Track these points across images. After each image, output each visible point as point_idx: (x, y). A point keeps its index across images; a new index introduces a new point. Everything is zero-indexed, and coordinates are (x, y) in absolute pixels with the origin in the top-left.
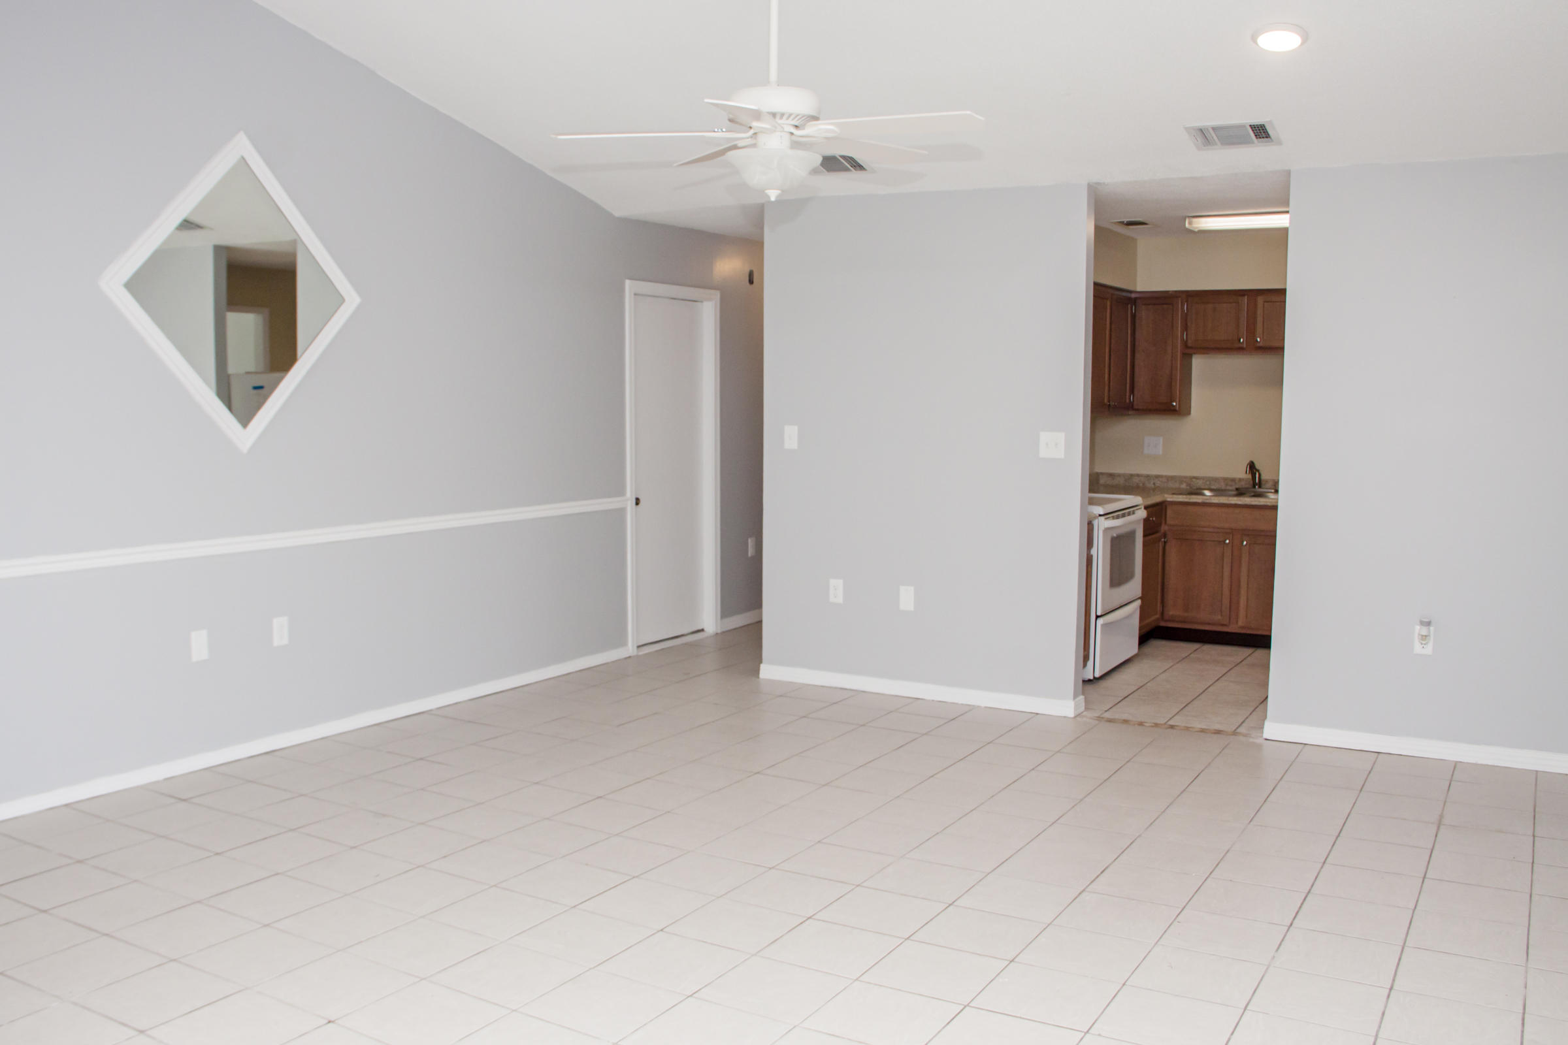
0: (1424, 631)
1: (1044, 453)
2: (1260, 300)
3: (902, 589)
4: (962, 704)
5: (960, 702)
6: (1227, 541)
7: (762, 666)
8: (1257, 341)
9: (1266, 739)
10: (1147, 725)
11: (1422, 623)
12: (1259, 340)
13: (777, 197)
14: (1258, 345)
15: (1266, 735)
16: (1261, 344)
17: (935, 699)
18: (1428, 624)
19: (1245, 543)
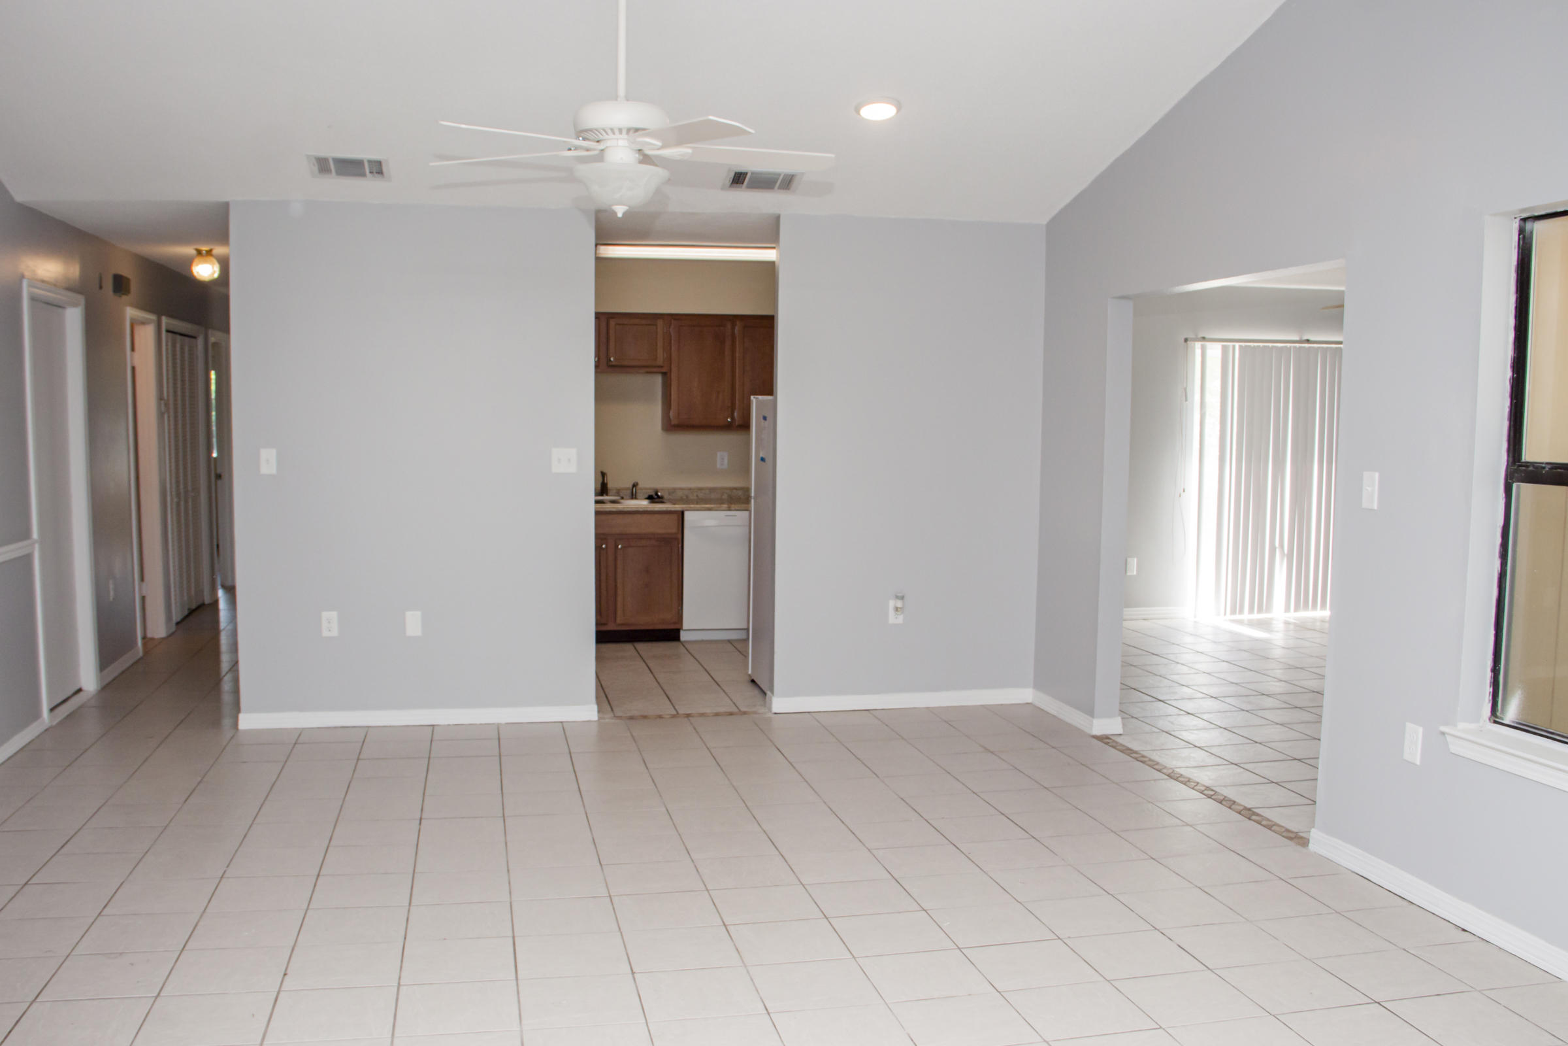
0: (899, 604)
1: (557, 468)
2: (612, 323)
3: (409, 614)
4: (481, 724)
5: (478, 722)
6: (604, 546)
7: (241, 716)
8: (610, 360)
9: (776, 713)
10: (668, 717)
11: (897, 597)
12: (612, 359)
13: (625, 214)
14: (611, 364)
15: (775, 709)
16: (613, 364)
17: (451, 723)
18: (902, 598)
19: (620, 546)
